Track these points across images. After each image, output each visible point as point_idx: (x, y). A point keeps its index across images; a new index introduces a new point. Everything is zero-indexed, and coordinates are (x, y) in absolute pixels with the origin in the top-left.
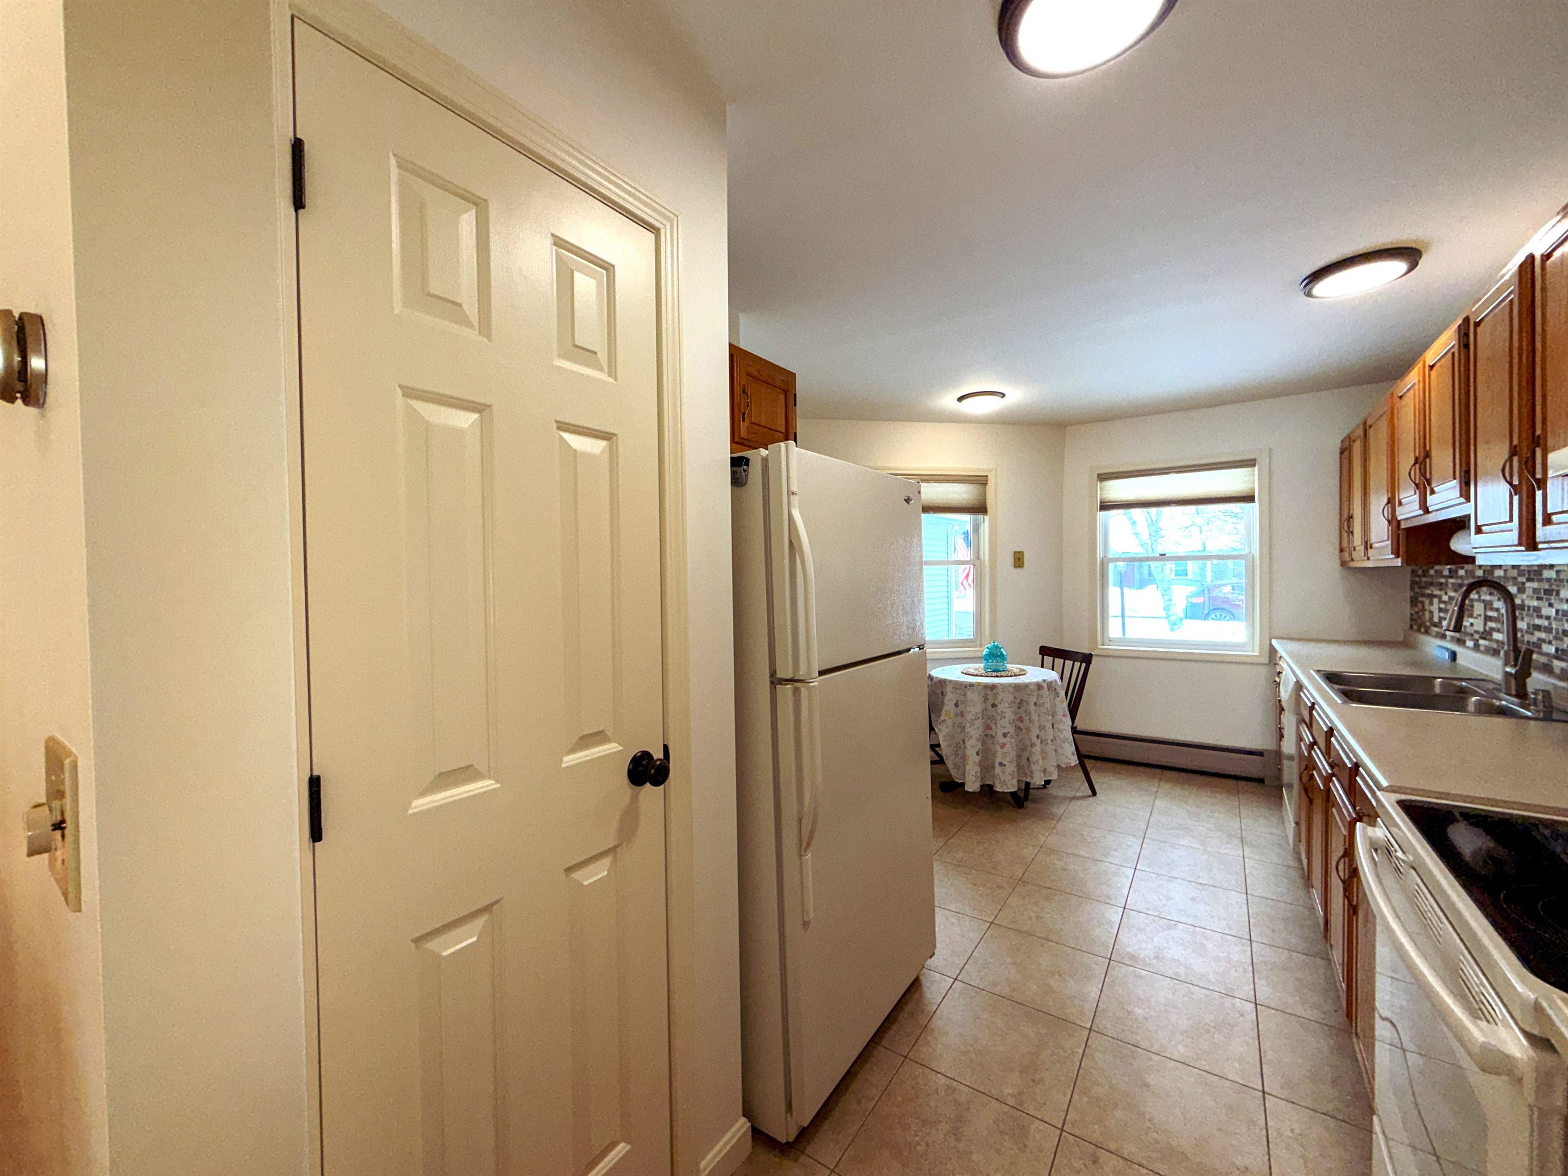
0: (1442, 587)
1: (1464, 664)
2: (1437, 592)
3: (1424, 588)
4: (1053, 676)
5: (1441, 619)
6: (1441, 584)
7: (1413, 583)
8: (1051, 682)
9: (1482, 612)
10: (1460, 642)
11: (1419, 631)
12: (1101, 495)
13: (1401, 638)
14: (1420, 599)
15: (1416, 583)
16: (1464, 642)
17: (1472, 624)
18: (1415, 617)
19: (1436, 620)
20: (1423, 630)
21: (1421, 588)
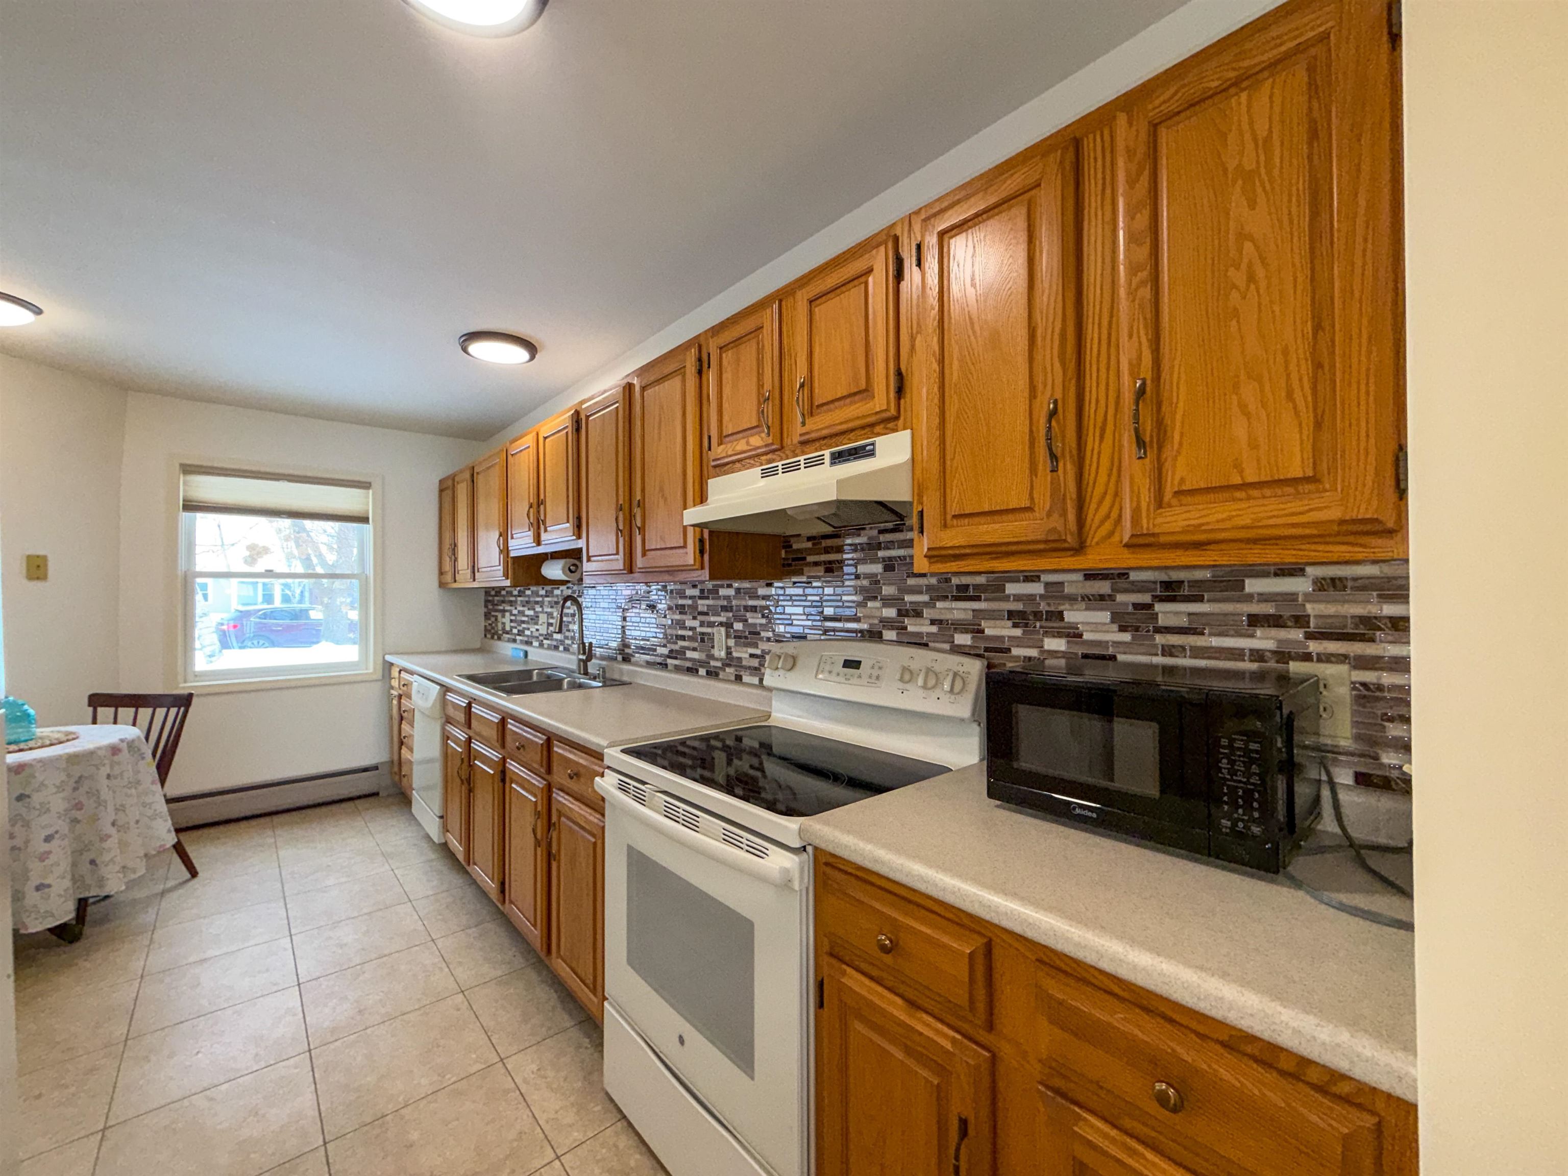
0: (511, 603)
1: (534, 659)
2: (507, 608)
3: (497, 605)
4: (132, 732)
5: (512, 628)
6: (511, 601)
7: (487, 601)
8: (133, 741)
9: (545, 620)
10: (528, 643)
11: (492, 638)
12: (184, 491)
13: (478, 645)
14: (493, 613)
15: (489, 601)
16: (531, 643)
17: (537, 630)
18: (489, 628)
19: (508, 628)
20: (496, 637)
21: (494, 605)
